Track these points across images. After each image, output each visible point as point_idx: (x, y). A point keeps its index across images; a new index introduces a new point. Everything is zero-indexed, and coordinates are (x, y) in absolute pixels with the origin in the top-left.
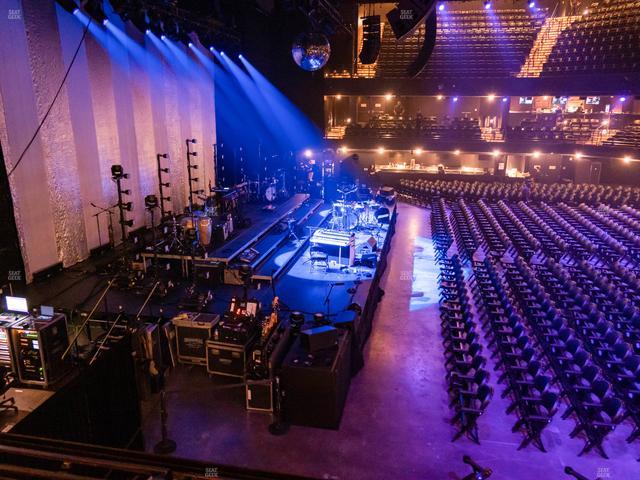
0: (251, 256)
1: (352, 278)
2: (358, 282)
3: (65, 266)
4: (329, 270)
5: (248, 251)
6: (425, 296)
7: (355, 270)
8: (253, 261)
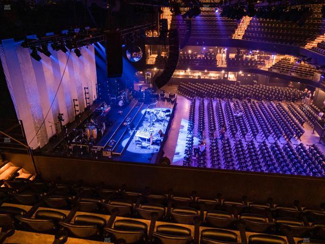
0: (113, 143)
1: (151, 151)
2: (153, 154)
3: (41, 147)
4: (143, 147)
5: (111, 141)
6: (180, 154)
7: (152, 147)
8: (113, 146)
